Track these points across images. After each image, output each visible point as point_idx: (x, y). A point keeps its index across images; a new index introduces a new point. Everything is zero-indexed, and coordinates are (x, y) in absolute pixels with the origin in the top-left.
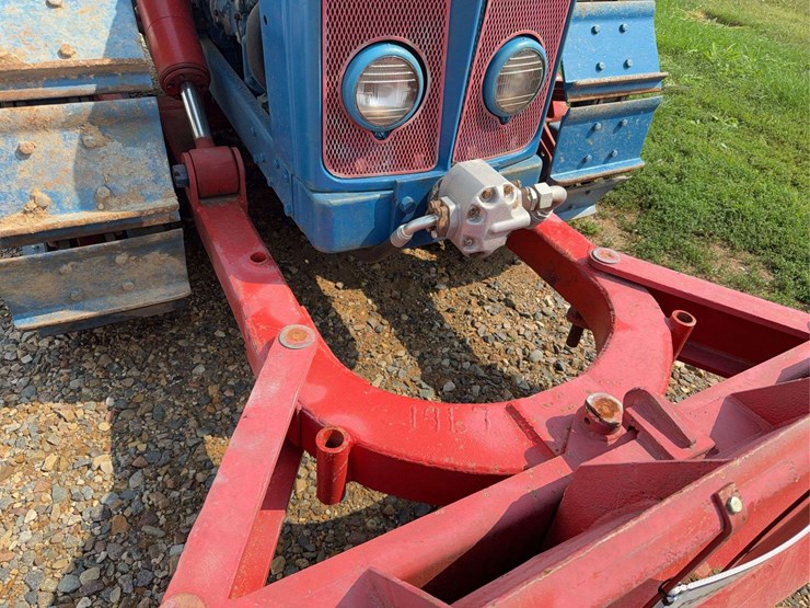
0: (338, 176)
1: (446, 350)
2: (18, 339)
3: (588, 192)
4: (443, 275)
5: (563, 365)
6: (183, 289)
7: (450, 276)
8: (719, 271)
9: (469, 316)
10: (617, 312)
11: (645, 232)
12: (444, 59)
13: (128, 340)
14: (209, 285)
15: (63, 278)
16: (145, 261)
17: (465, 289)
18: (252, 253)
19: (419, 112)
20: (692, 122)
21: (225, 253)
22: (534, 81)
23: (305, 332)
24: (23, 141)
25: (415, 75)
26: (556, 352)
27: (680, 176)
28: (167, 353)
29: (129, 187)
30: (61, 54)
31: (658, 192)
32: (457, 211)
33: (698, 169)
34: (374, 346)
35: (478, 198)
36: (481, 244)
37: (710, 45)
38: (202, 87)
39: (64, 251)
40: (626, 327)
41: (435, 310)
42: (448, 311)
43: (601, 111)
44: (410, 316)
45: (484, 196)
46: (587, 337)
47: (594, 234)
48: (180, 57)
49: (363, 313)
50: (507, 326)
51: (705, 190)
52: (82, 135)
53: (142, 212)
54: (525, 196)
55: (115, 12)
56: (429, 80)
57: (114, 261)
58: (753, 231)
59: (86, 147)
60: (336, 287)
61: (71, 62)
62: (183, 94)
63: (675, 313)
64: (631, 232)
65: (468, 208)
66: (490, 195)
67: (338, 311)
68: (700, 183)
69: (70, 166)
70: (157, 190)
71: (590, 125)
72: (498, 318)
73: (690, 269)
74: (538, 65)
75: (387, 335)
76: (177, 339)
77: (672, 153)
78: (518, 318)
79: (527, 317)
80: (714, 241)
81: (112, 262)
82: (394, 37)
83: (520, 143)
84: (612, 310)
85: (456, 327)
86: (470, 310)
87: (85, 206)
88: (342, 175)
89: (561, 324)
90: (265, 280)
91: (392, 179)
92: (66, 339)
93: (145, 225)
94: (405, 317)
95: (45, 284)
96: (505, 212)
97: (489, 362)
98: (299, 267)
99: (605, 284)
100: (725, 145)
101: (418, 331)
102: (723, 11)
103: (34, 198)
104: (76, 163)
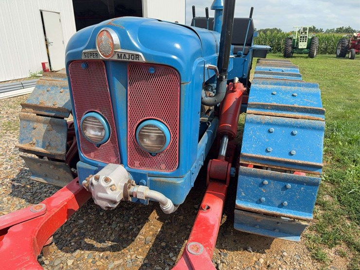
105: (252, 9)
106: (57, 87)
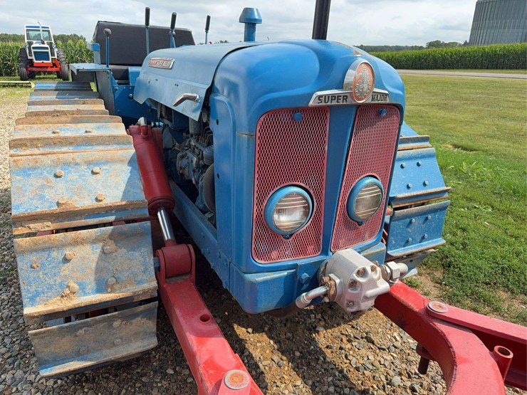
0: (261, 263)
1: (330, 379)
2: (33, 380)
3: (411, 261)
4: (320, 320)
5: (417, 387)
6: (152, 342)
7: (325, 320)
8: (508, 309)
9: (343, 351)
10: (455, 349)
11: (450, 284)
12: (324, 192)
13: (107, 378)
14: (162, 335)
15: (77, 339)
16: (131, 324)
17: (336, 329)
18: (200, 315)
19: (310, 222)
20: (462, 209)
21: (182, 316)
22: (376, 201)
23: (242, 376)
24: (68, 252)
25: (307, 202)
26: (409, 377)
27: (464, 245)
28: (135, 387)
29: (128, 277)
30: (97, 200)
31: (452, 256)
32: (341, 283)
33: (475, 239)
34: (278, 377)
35: (355, 275)
36: (359, 306)
37: (462, 163)
38: (170, 209)
39: (82, 321)
40: (465, 361)
41: (317, 347)
42: (327, 347)
43: (414, 212)
44: (301, 353)
45: (358, 273)
46: (434, 367)
47: (417, 287)
48: (158, 193)
49: (268, 352)
50: (371, 357)
51: (483, 253)
52: (103, 246)
53: (135, 293)
54: (383, 272)
55: (129, 175)
56: (315, 204)
57: (112, 325)
58: (523, 280)
59: (105, 253)
60: (247, 332)
61: (103, 204)
62: (159, 214)
63: (496, 348)
64: (441, 284)
65: (348, 282)
66: (363, 273)
67: (250, 350)
68: (479, 249)
69: (94, 265)
70: (145, 277)
71: (408, 220)
72: (363, 351)
73: (487, 309)
74: (379, 192)
75: (286, 368)
76: (141, 376)
77: (455, 230)
78: (378, 351)
79: (384, 350)
80: (498, 288)
81: (111, 326)
82: (295, 183)
83: (371, 236)
84: (452, 347)
85: (335, 359)
86: (343, 346)
87: (99, 290)
88: (263, 262)
89: (409, 355)
90: (210, 335)
91: (295, 262)
92: (66, 379)
93: (135, 301)
94: (298, 354)
95: (66, 343)
96: (373, 284)
97: (363, 388)
98: (221, 318)
99: (441, 327)
100: (487, 223)
101: (309, 364)
102: (464, 143)
103: (69, 287)
104: (97, 263)
105: (209, 18)
106: (77, 164)
